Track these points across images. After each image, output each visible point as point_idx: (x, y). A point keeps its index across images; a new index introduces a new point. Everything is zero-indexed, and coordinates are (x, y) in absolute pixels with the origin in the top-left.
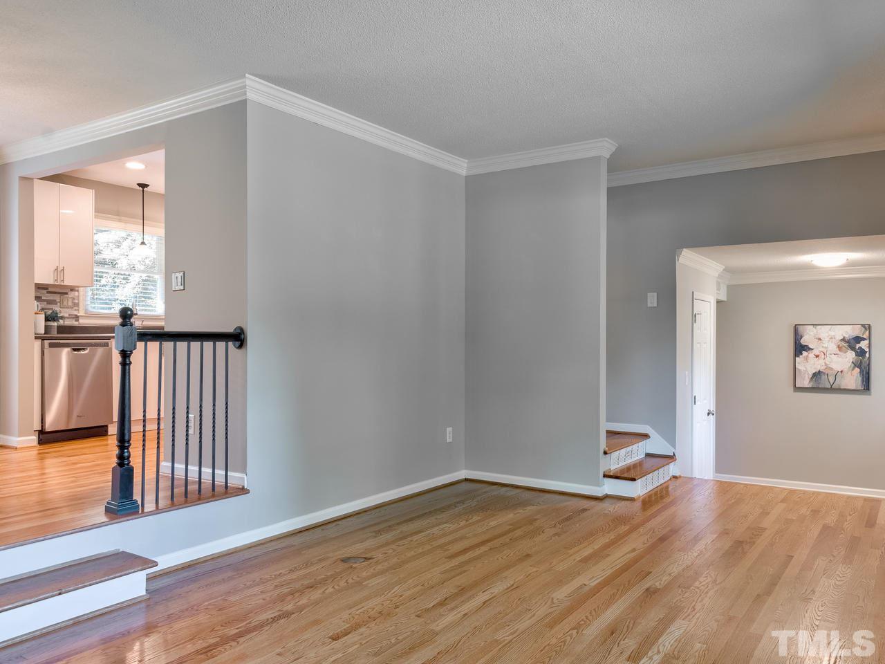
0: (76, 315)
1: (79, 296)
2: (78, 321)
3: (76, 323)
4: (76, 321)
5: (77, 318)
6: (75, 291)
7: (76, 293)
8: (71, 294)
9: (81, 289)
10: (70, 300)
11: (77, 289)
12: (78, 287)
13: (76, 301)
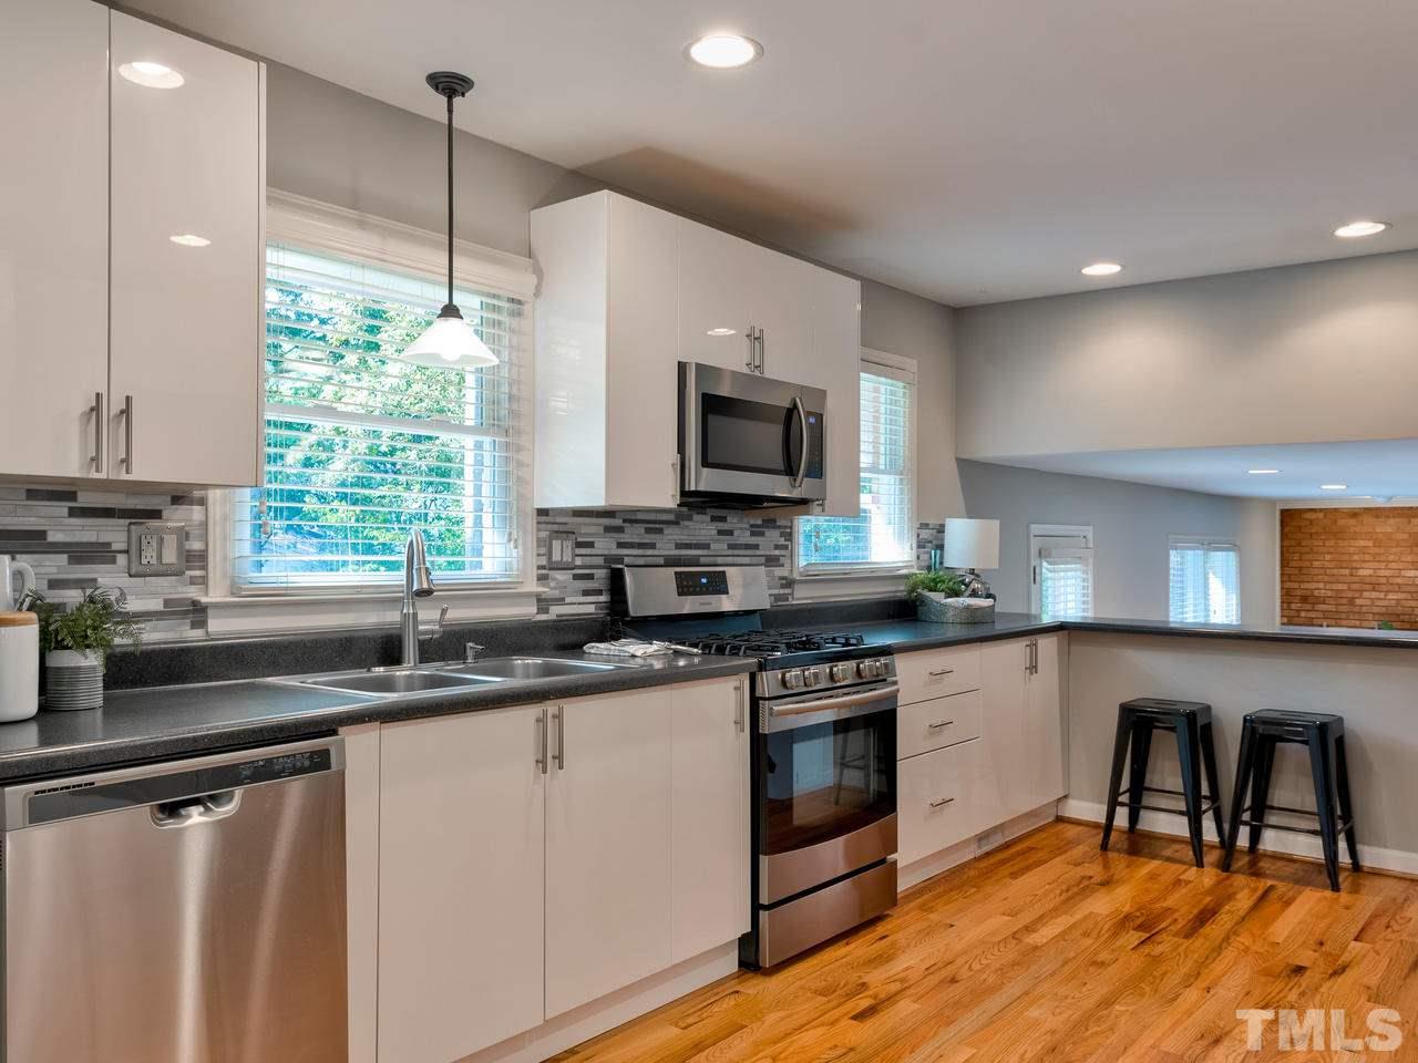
0: (195, 603)
1: (205, 525)
2: (200, 623)
3: (192, 636)
4: (194, 625)
5: (197, 613)
6: (191, 502)
7: (196, 513)
8: (176, 517)
9: (214, 495)
10: (171, 542)
11: (197, 494)
12: (205, 487)
13: (196, 545)
